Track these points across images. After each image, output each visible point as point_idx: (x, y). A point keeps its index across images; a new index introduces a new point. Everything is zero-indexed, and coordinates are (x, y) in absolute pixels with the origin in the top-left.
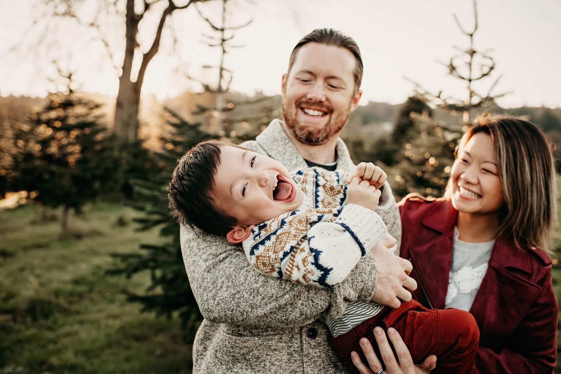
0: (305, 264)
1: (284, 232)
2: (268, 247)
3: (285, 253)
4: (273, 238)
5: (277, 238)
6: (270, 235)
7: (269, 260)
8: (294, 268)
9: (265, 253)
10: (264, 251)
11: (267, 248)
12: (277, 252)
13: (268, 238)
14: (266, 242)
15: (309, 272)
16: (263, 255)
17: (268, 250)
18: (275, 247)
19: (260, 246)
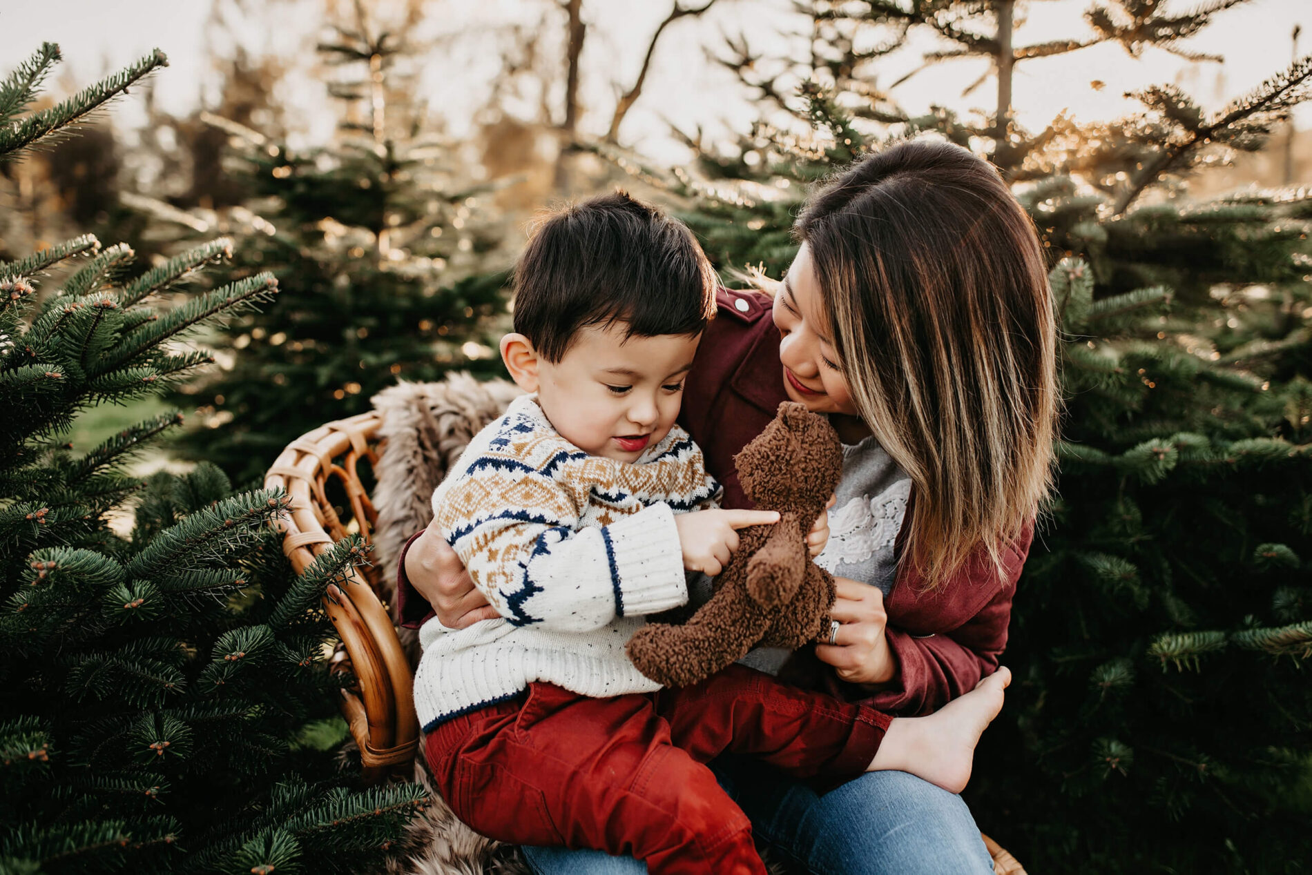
0: (506, 558)
1: (544, 485)
2: (501, 479)
3: (524, 512)
4: (519, 474)
5: (525, 482)
6: (518, 465)
7: (482, 499)
8: (485, 550)
9: (489, 483)
10: (489, 480)
11: (497, 478)
12: (507, 500)
13: (511, 465)
14: (503, 467)
15: (504, 574)
16: (482, 483)
17: (497, 483)
18: (511, 489)
19: (490, 466)
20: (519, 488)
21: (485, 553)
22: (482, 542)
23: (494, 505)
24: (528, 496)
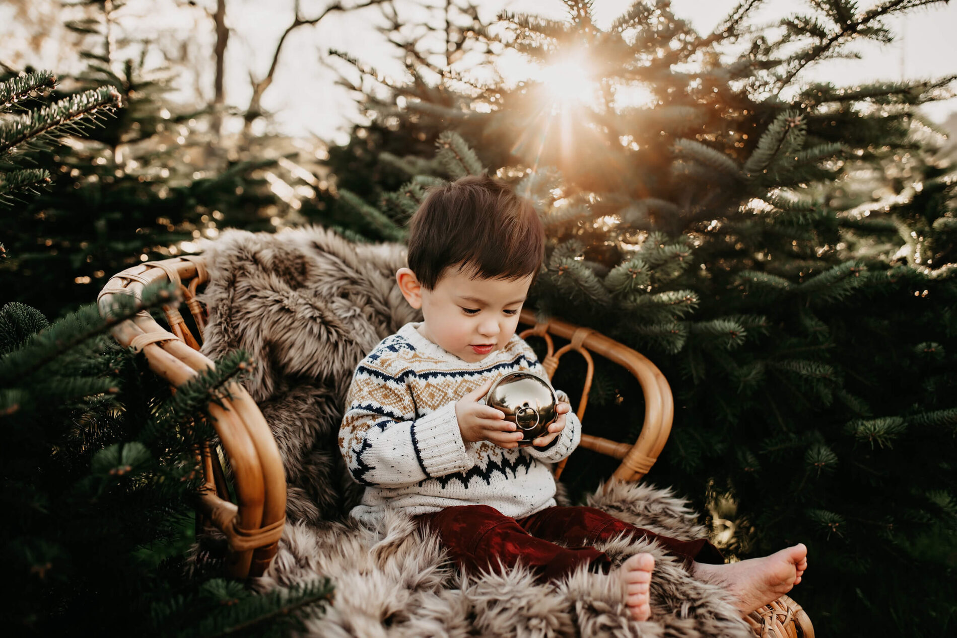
1: (396, 391)
2: (371, 381)
3: (380, 408)
4: (381, 380)
5: (385, 387)
7: (356, 393)
8: (351, 426)
9: (363, 383)
10: (364, 381)
11: (369, 381)
12: (372, 396)
13: (377, 374)
14: (373, 374)
16: (359, 383)
17: (368, 384)
18: (376, 390)
19: (365, 372)
20: (381, 390)
21: (351, 427)
22: (350, 421)
23: (363, 398)
24: (386, 396)
